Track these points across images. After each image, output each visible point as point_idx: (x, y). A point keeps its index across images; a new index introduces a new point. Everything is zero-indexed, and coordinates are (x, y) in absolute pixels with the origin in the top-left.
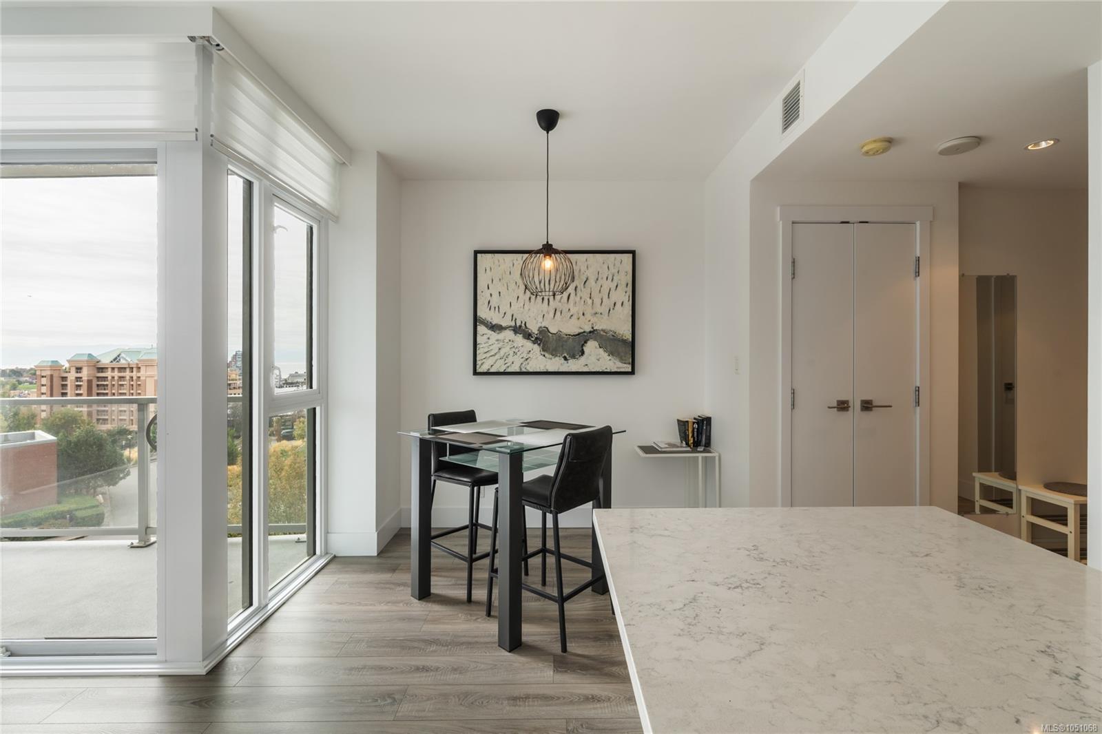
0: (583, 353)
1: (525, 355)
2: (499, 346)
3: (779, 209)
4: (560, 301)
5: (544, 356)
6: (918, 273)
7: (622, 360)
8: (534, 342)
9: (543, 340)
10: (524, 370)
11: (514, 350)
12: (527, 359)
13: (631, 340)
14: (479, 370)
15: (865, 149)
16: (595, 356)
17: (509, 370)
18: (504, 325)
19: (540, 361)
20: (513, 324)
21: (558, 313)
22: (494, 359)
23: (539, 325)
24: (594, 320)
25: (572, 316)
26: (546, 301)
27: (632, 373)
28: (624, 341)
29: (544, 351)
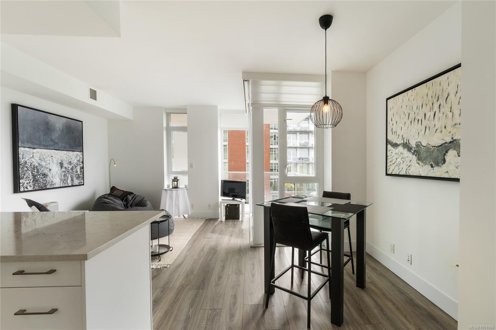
0: (444, 161)
1: (408, 164)
2: (396, 157)
4: (429, 120)
5: (419, 164)
8: (413, 154)
9: (419, 152)
10: (408, 174)
11: (403, 159)
12: (409, 166)
14: (388, 173)
16: (454, 164)
17: (401, 173)
18: (398, 143)
19: (416, 167)
20: (403, 142)
21: (427, 129)
22: (394, 165)
23: (416, 140)
24: (453, 131)
25: (437, 130)
26: (420, 122)
29: (419, 160)
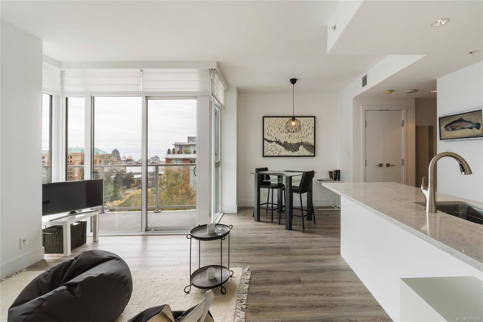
0: (298, 150)
1: (279, 150)
2: (271, 147)
3: (361, 106)
4: (291, 133)
5: (286, 151)
6: (403, 125)
7: (311, 152)
8: (282, 146)
9: (286, 145)
10: (279, 155)
11: (276, 149)
12: (280, 152)
13: (314, 145)
14: (265, 155)
15: (385, 92)
16: (302, 151)
17: (274, 155)
18: (273, 140)
19: (284, 152)
20: (276, 140)
21: (290, 137)
22: (269, 152)
23: (284, 141)
24: (302, 139)
25: (295, 138)
26: (286, 133)
27: (314, 156)
28: (312, 146)
29: (286, 149)
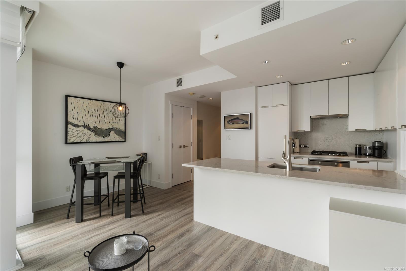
0: (109, 135)
1: (88, 136)
2: (78, 132)
3: (170, 101)
4: (101, 118)
5: (96, 136)
6: (191, 119)
7: (122, 138)
8: (92, 131)
9: (96, 131)
10: (88, 141)
11: (84, 134)
12: (89, 137)
13: (124, 131)
14: (68, 142)
15: (190, 94)
16: (113, 136)
17: (82, 142)
18: (80, 125)
19: (94, 138)
20: (83, 124)
21: (101, 122)
22: (75, 137)
23: (94, 125)
24: (113, 124)
25: (106, 123)
26: (96, 117)
27: (125, 141)
28: (122, 132)
29: (95, 134)
